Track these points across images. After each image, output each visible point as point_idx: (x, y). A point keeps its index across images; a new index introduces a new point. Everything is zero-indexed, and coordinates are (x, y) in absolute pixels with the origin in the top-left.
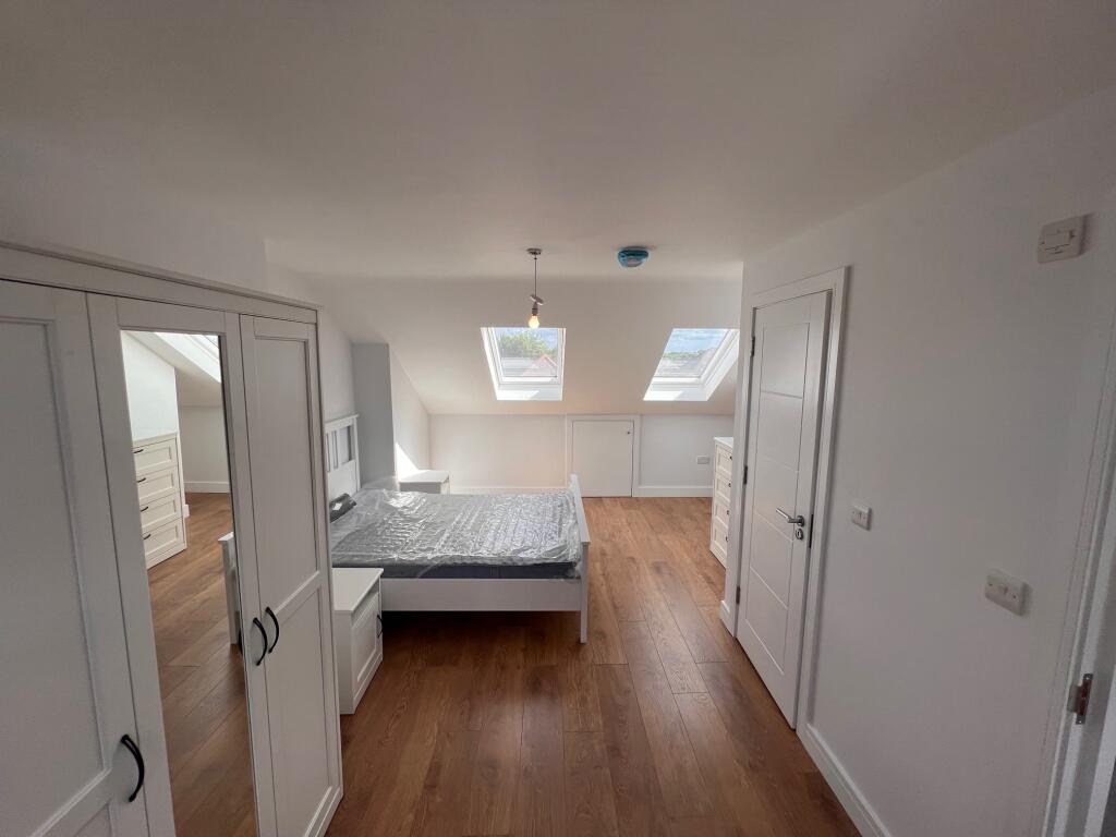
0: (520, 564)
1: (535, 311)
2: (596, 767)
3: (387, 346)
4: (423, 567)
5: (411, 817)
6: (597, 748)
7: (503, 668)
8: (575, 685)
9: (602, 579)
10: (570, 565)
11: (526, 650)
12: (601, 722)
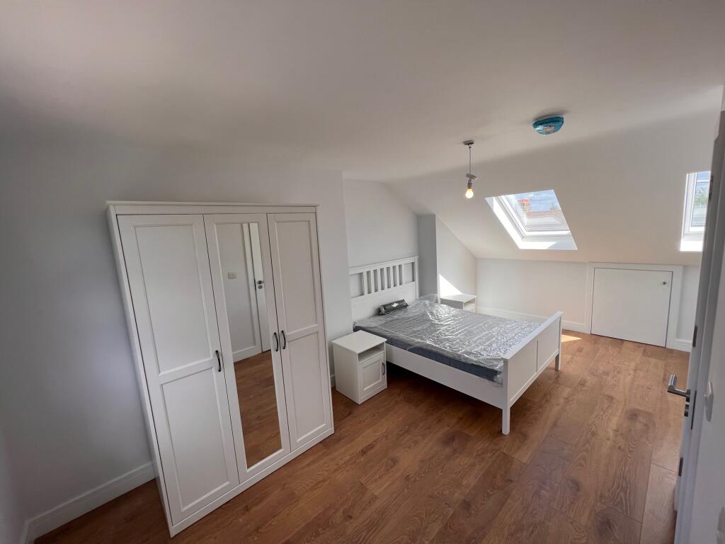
0: (463, 361)
1: (470, 186)
2: (446, 504)
3: (435, 215)
4: (410, 345)
5: (348, 458)
6: (456, 495)
7: (439, 421)
8: (475, 454)
9: (562, 401)
10: (495, 373)
11: (461, 418)
12: (472, 484)
